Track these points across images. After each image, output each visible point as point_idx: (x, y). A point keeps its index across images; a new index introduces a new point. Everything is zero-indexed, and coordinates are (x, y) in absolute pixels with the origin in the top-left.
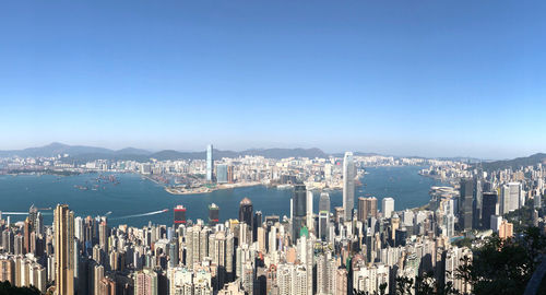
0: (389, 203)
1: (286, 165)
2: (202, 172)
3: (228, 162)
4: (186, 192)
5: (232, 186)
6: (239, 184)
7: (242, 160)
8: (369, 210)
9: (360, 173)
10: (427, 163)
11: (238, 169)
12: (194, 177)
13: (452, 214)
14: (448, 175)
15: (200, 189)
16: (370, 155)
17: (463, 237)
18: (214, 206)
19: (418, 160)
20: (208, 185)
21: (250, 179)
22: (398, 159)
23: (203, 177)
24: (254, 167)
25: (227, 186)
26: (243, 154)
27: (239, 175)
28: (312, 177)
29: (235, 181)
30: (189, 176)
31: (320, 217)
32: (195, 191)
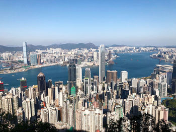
0: (125, 74)
1: (73, 53)
2: (22, 59)
3: (40, 52)
4: (9, 72)
5: (40, 66)
6: (44, 65)
7: (48, 51)
8: (112, 78)
9: (113, 57)
10: (157, 50)
11: (45, 56)
12: (16, 62)
13: (165, 83)
14: (171, 57)
15: (20, 70)
16: (121, 46)
17: (172, 98)
18: (23, 79)
19: (151, 48)
20: (25, 67)
21: (51, 61)
22: (138, 48)
23: (22, 62)
24: (55, 55)
25: (37, 66)
26: (49, 47)
27: (45, 60)
28: (86, 60)
29: (42, 63)
30: (13, 62)
31: (85, 81)
32: (16, 71)
